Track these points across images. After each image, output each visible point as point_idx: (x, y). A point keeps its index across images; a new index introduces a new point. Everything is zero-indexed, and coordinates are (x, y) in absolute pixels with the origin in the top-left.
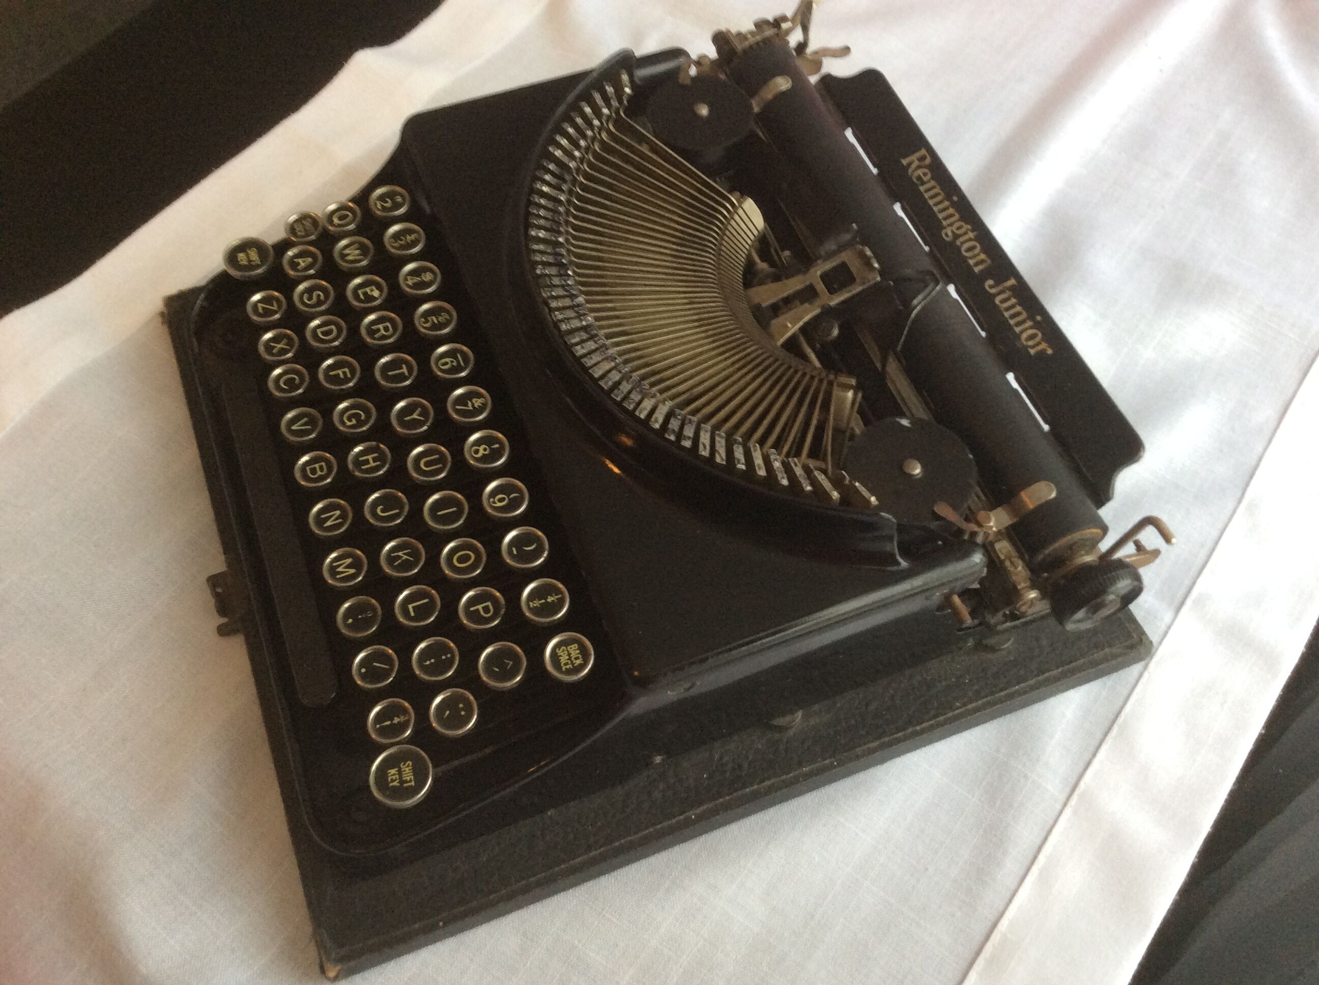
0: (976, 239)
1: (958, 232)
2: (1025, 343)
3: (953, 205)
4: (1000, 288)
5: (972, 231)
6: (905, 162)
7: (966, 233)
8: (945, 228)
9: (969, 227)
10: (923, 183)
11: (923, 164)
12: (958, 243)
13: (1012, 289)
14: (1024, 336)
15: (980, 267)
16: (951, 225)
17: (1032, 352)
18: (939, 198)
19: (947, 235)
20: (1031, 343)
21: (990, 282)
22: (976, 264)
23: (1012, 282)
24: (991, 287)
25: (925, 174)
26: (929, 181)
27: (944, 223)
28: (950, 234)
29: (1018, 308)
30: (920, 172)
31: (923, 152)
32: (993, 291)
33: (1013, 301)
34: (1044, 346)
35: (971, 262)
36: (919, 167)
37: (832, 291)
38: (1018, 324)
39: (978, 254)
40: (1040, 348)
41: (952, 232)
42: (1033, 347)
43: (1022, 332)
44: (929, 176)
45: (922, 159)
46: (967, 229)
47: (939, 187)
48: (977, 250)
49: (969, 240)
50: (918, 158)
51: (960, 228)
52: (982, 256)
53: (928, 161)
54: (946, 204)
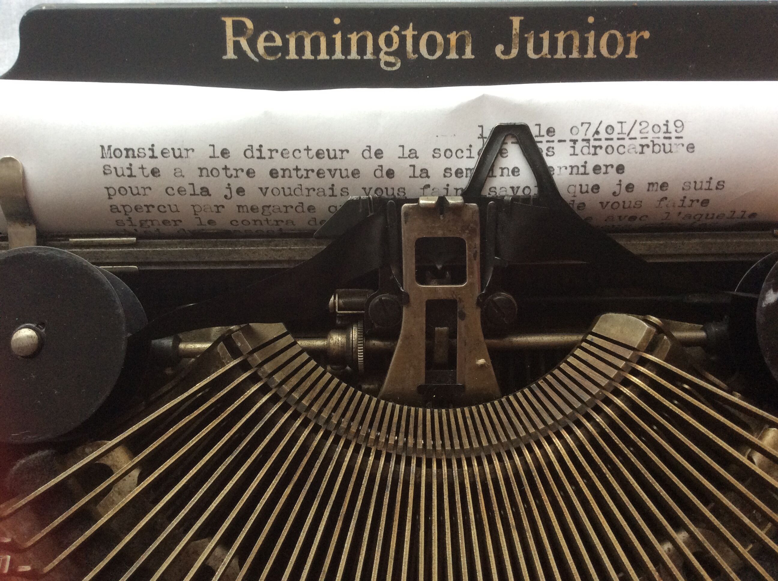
0: (420, 30)
1: (395, 46)
2: (615, 57)
3: (346, 30)
4: (516, 41)
5: (406, 28)
6: (230, 55)
7: (403, 39)
8: (379, 60)
9: (396, 28)
10: (285, 49)
11: (250, 32)
12: (411, 56)
13: (524, 28)
14: (604, 51)
15: (468, 49)
16: (377, 50)
17: (632, 55)
18: (323, 42)
19: (387, 64)
21: (499, 49)
22: (461, 50)
23: (516, 21)
24: (507, 51)
25: (270, 39)
26: (286, 42)
27: (369, 56)
28: (392, 59)
29: (561, 36)
30: (261, 44)
31: (229, 22)
32: (514, 52)
33: (546, 36)
34: (634, 37)
35: (453, 55)
36: (252, 44)
37: (459, 277)
38: (583, 49)
39: (447, 41)
40: (633, 44)
41: (386, 53)
42: (626, 50)
43: (597, 50)
44: (274, 34)
45: (239, 29)
46: (398, 33)
47: (304, 33)
48: (439, 38)
49: (416, 40)
50: (235, 34)
51: (389, 41)
52: (453, 37)
53: (249, 24)
54: (338, 37)
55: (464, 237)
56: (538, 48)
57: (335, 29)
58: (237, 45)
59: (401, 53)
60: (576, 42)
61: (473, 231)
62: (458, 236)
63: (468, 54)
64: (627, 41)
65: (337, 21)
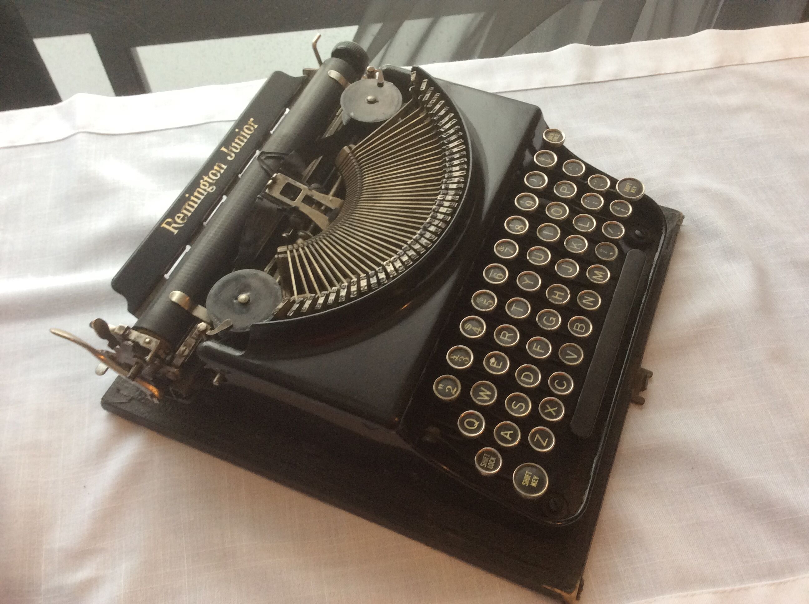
0: (207, 175)
1: (207, 185)
2: (253, 131)
3: (192, 195)
4: (229, 152)
5: (203, 179)
6: (176, 232)
7: (206, 181)
8: (209, 191)
9: (202, 181)
10: (186, 214)
11: (173, 221)
12: (214, 182)
13: (227, 148)
14: (250, 132)
16: (205, 190)
17: (256, 126)
18: (191, 203)
19: (212, 189)
20: (252, 128)
21: (229, 158)
23: (223, 149)
24: (231, 157)
25: (179, 217)
26: (183, 213)
27: (205, 193)
28: (211, 188)
30: (179, 221)
31: (164, 225)
32: (233, 155)
34: (250, 122)
36: (176, 223)
37: (300, 190)
38: (245, 137)
39: (216, 170)
40: (252, 124)
41: (208, 188)
43: (248, 134)
44: (178, 215)
45: (169, 224)
46: (203, 181)
47: (184, 207)
48: (214, 172)
49: (209, 178)
50: (170, 226)
51: (204, 185)
52: (216, 168)
53: (169, 220)
54: (192, 198)
55: (287, 182)
56: (236, 148)
57: (189, 198)
58: (174, 228)
59: (211, 184)
60: (242, 138)
61: (286, 179)
62: (285, 183)
63: (225, 167)
64: (250, 125)
65: (187, 195)
